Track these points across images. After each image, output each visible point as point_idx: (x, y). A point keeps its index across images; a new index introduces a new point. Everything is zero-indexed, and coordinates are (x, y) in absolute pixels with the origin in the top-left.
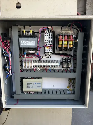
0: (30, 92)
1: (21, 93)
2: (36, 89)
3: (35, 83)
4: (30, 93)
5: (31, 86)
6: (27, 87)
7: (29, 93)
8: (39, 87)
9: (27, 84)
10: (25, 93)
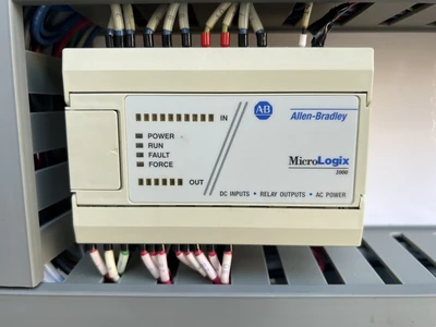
0: (172, 251)
1: (51, 274)
2: (268, 201)
3: (263, 111)
4: (174, 264)
5: (192, 150)
6: (132, 173)
7: (158, 265)
8: (327, 179)
9: (131, 127)
10: (111, 265)
